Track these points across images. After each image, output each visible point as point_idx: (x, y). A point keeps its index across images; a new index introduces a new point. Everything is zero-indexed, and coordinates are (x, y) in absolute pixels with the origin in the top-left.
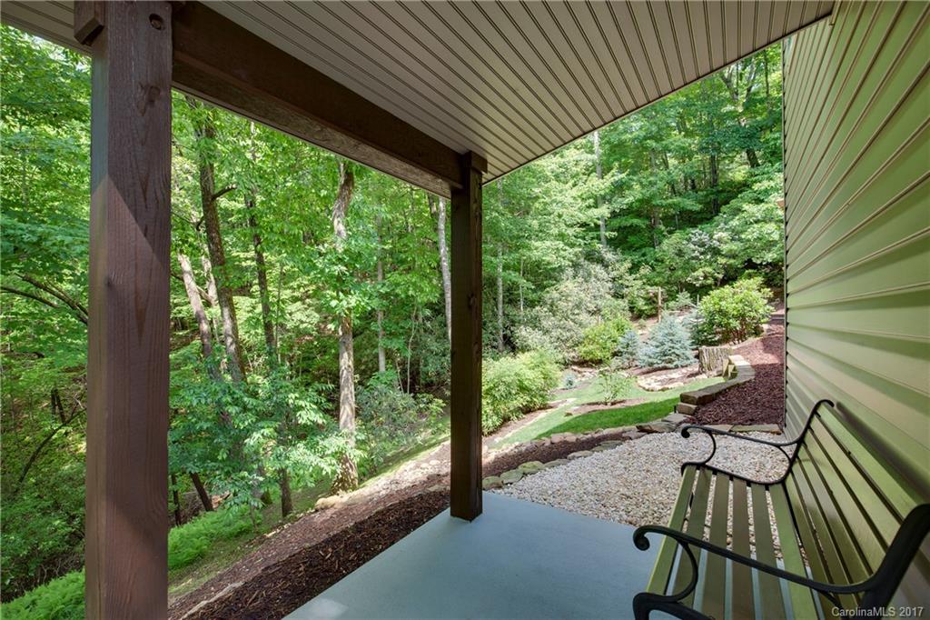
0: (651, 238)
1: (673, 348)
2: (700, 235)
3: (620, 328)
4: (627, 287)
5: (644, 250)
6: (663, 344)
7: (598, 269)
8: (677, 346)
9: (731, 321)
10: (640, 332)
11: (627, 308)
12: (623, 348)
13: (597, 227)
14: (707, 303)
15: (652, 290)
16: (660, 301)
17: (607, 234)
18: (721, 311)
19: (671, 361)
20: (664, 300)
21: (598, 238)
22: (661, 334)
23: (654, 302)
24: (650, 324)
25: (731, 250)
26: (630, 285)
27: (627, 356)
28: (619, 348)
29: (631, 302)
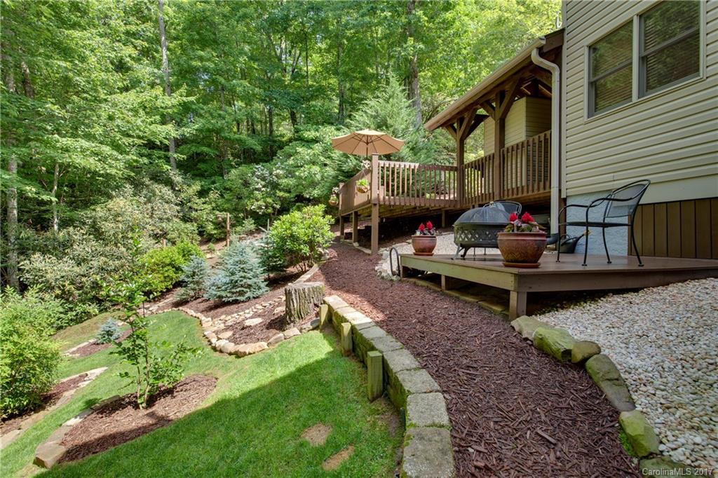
0: (221, 168)
1: (244, 277)
2: (262, 170)
3: (186, 254)
4: (197, 211)
5: (213, 178)
6: (233, 274)
7: (166, 191)
8: (249, 275)
9: (302, 246)
10: (209, 256)
11: (197, 232)
12: (188, 277)
13: (167, 148)
14: (278, 228)
15: (221, 215)
16: (228, 226)
17: (175, 156)
18: (292, 236)
19: (241, 293)
20: (233, 226)
21: (168, 160)
22: (231, 261)
23: (223, 227)
24: (219, 249)
25: (288, 185)
26: (199, 208)
27: (192, 285)
28: (182, 277)
29: (200, 227)
